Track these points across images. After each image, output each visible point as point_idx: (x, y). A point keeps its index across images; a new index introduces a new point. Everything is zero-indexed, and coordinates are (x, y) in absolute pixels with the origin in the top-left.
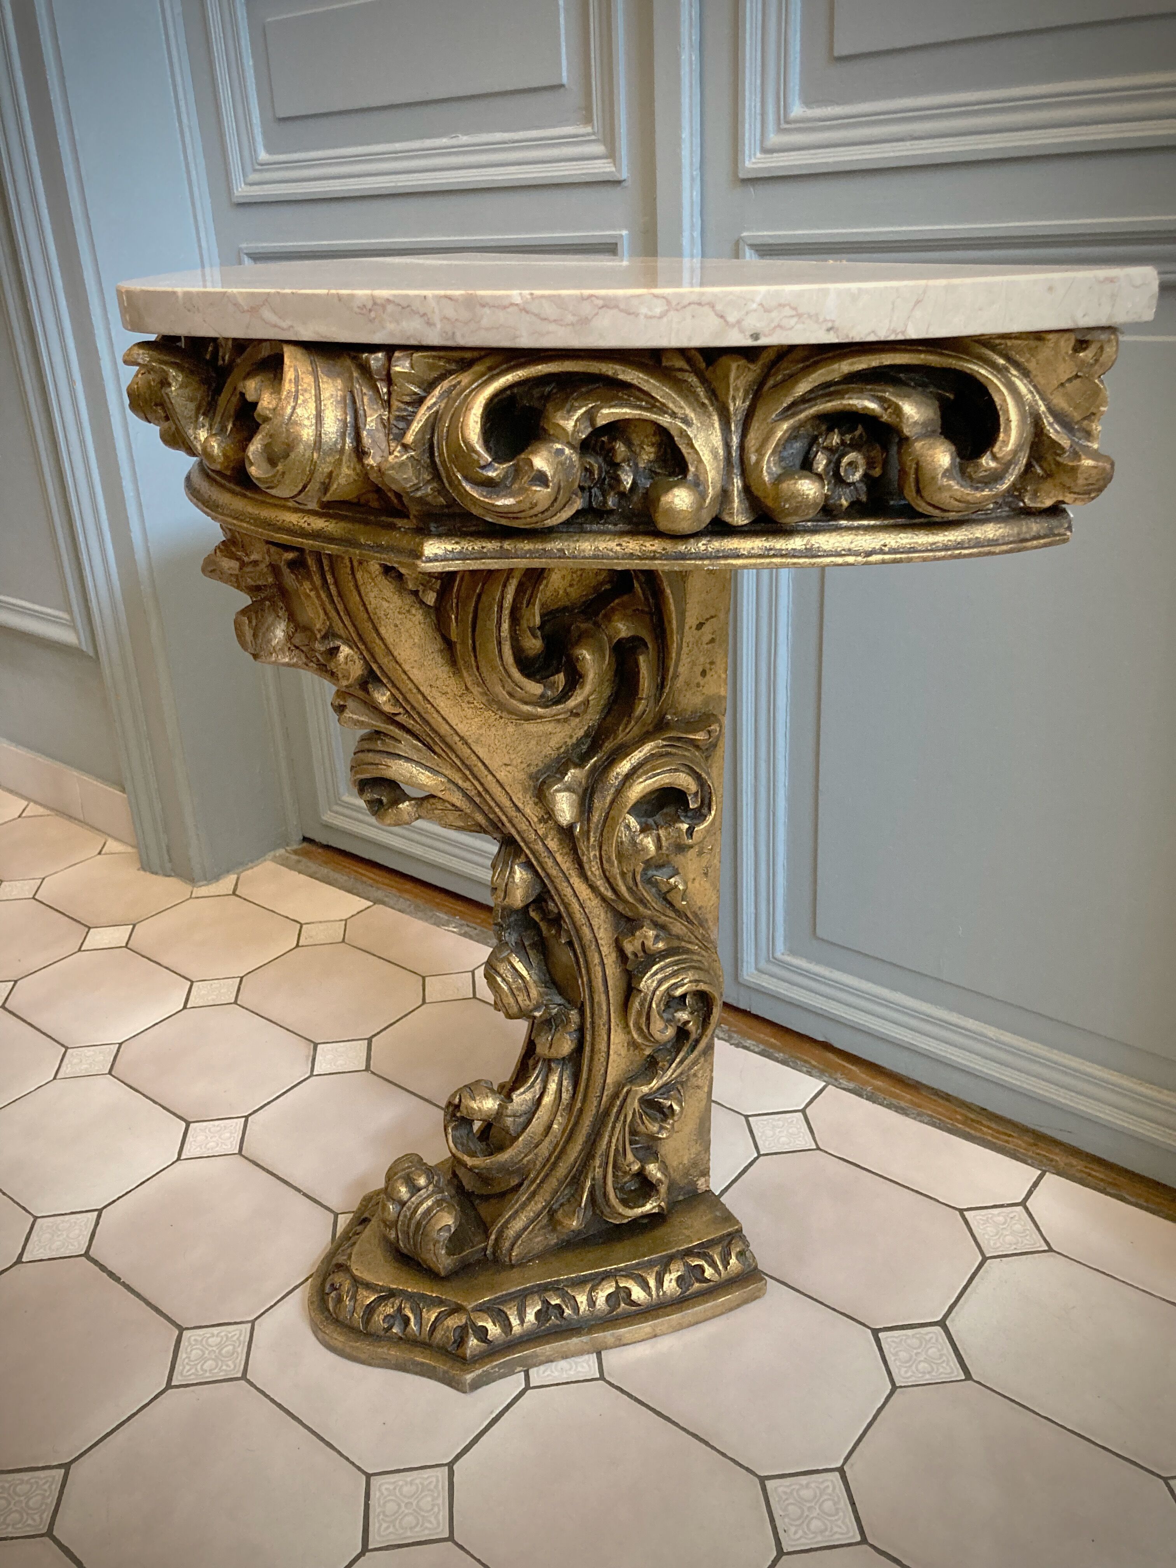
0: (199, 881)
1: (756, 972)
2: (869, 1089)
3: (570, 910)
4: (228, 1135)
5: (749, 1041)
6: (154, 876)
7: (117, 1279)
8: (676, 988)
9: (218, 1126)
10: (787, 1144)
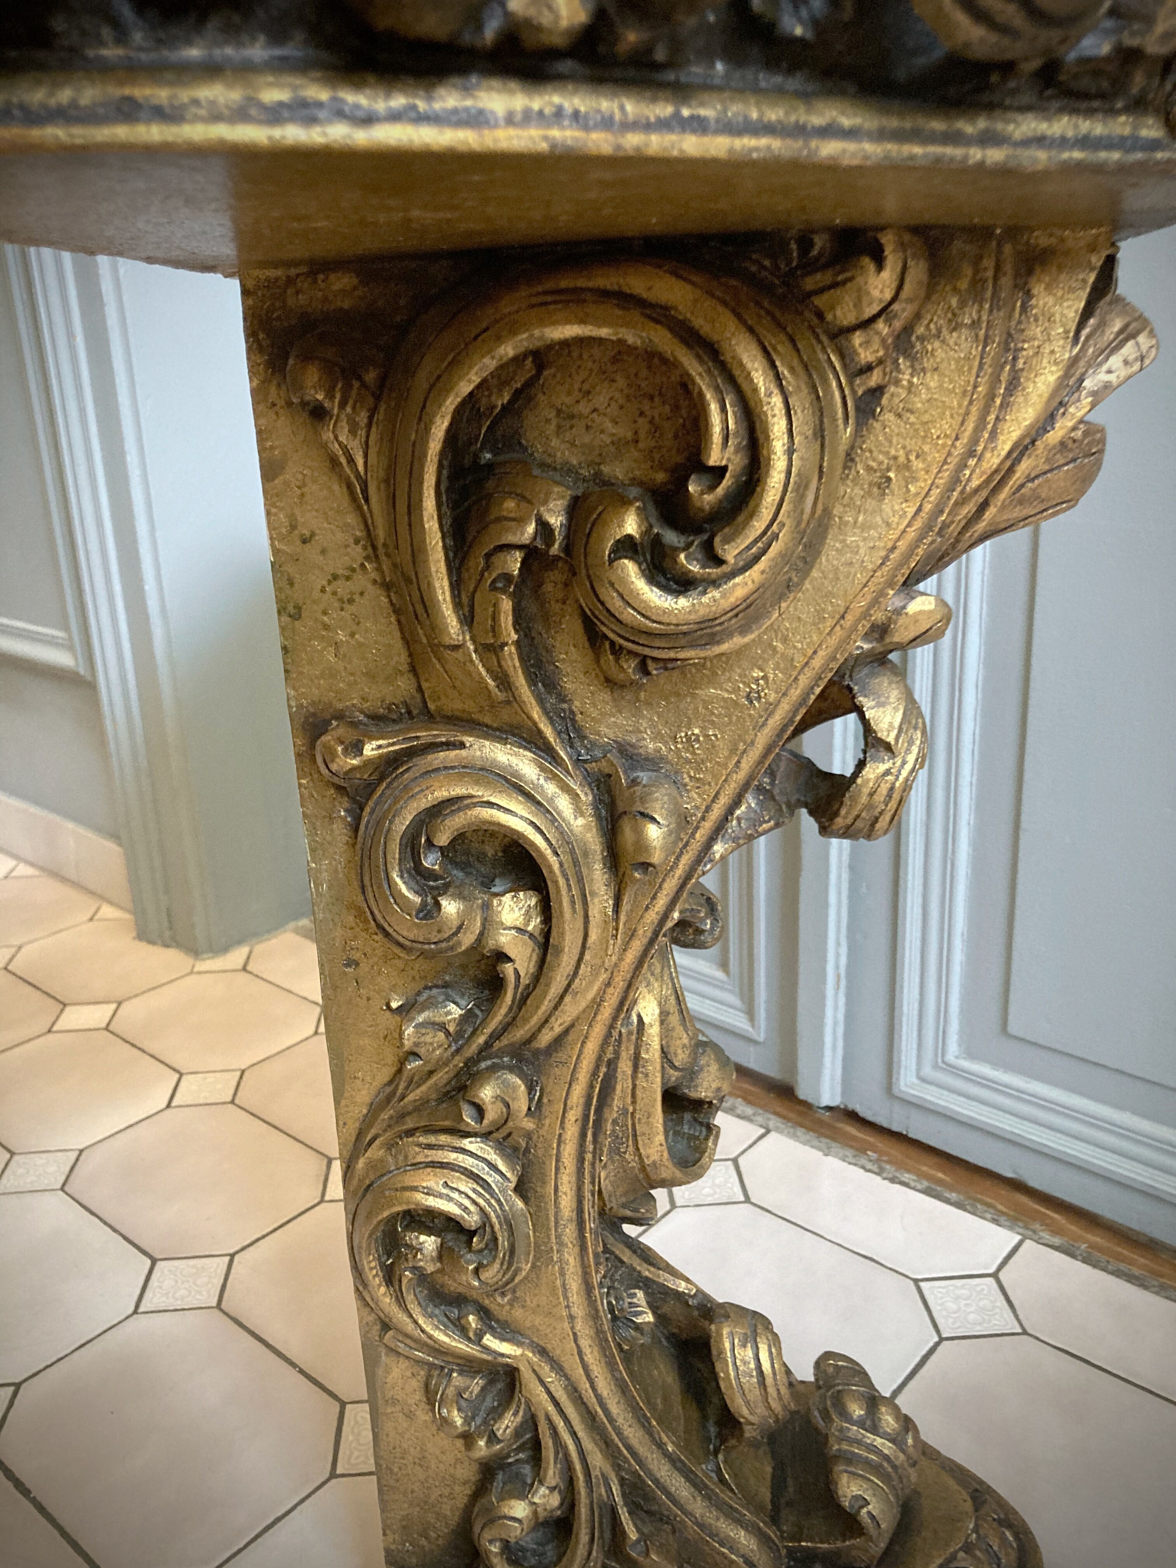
0: (202, 953)
1: (915, 1080)
2: (1084, 1246)
4: (206, 1279)
5: (907, 1175)
6: (151, 948)
7: (25, 1492)
9: (193, 1266)
10: (980, 1324)
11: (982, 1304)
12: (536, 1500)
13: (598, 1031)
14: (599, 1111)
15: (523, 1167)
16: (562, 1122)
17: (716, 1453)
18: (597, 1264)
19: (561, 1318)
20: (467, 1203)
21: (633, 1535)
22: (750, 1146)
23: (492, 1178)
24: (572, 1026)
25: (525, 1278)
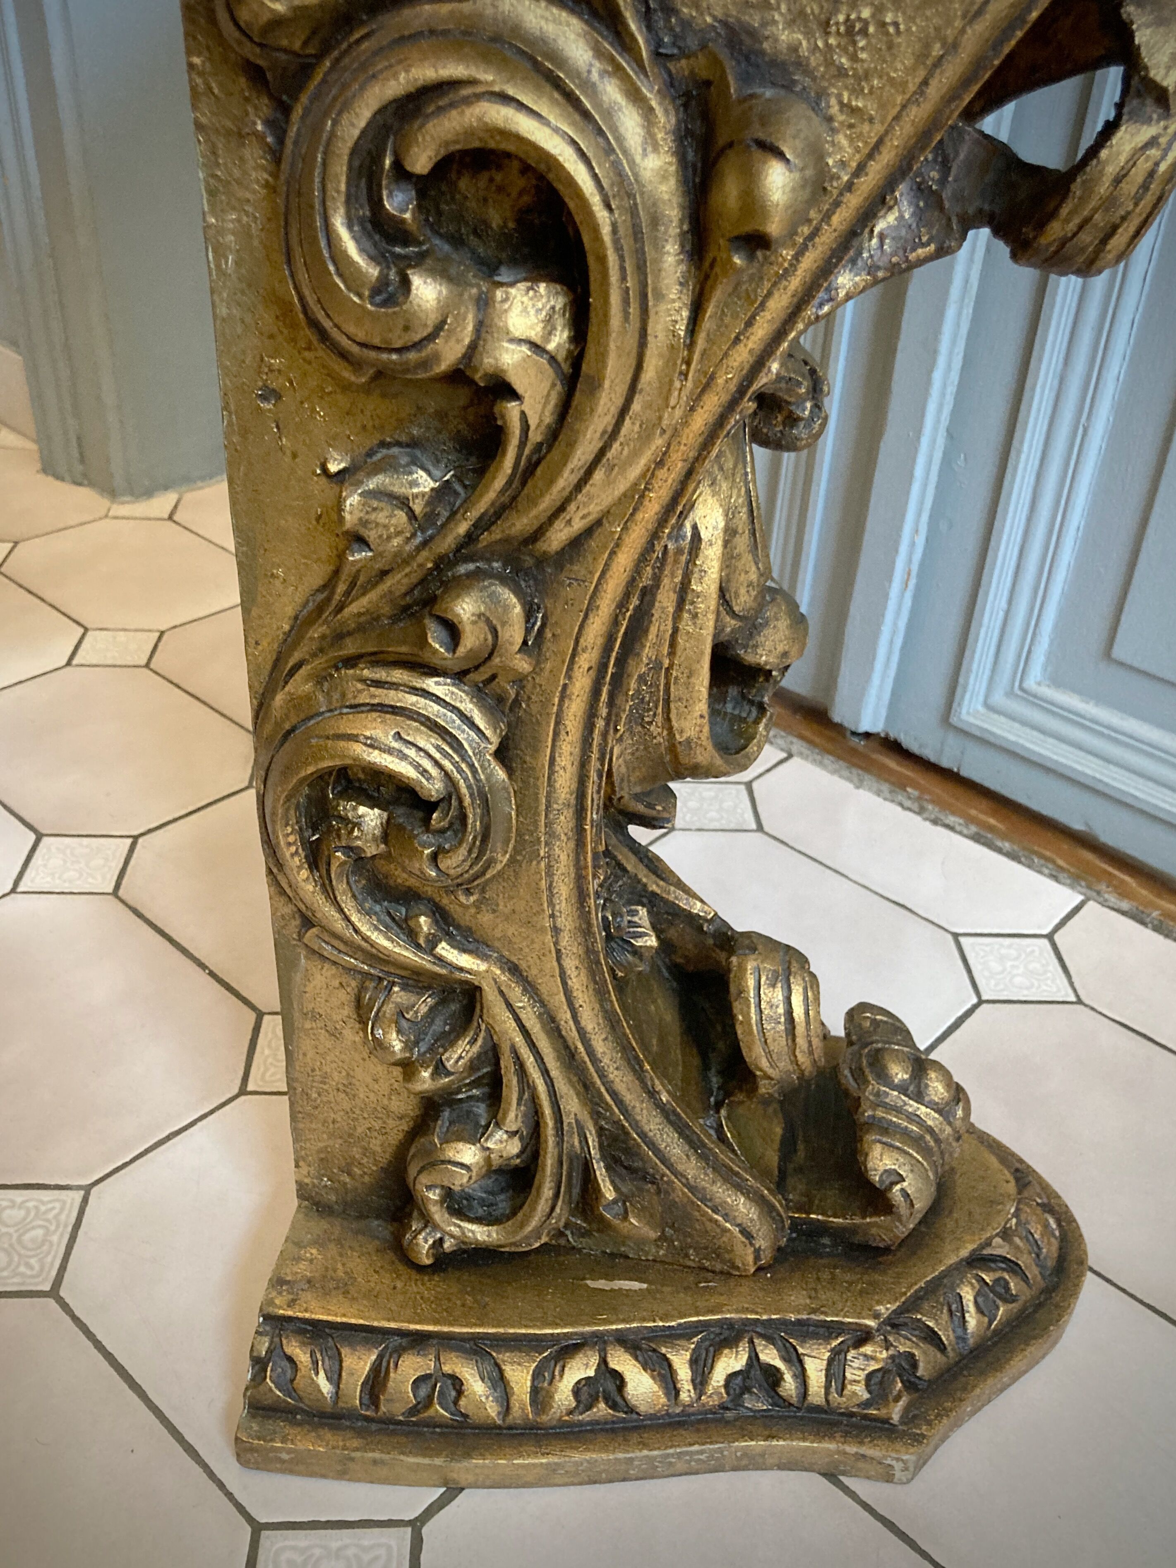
0: (121, 495)
1: (981, 709)
2: (1155, 914)
4: (101, 862)
5: (954, 818)
6: (58, 484)
9: (87, 847)
10: (1027, 988)
11: (1031, 966)
12: (490, 1145)
13: (636, 537)
14: (621, 662)
15: (509, 725)
16: (570, 668)
17: (718, 1106)
18: (596, 867)
19: (543, 930)
20: (427, 764)
21: (609, 1193)
22: (768, 770)
23: (465, 735)
24: (599, 523)
25: (500, 874)
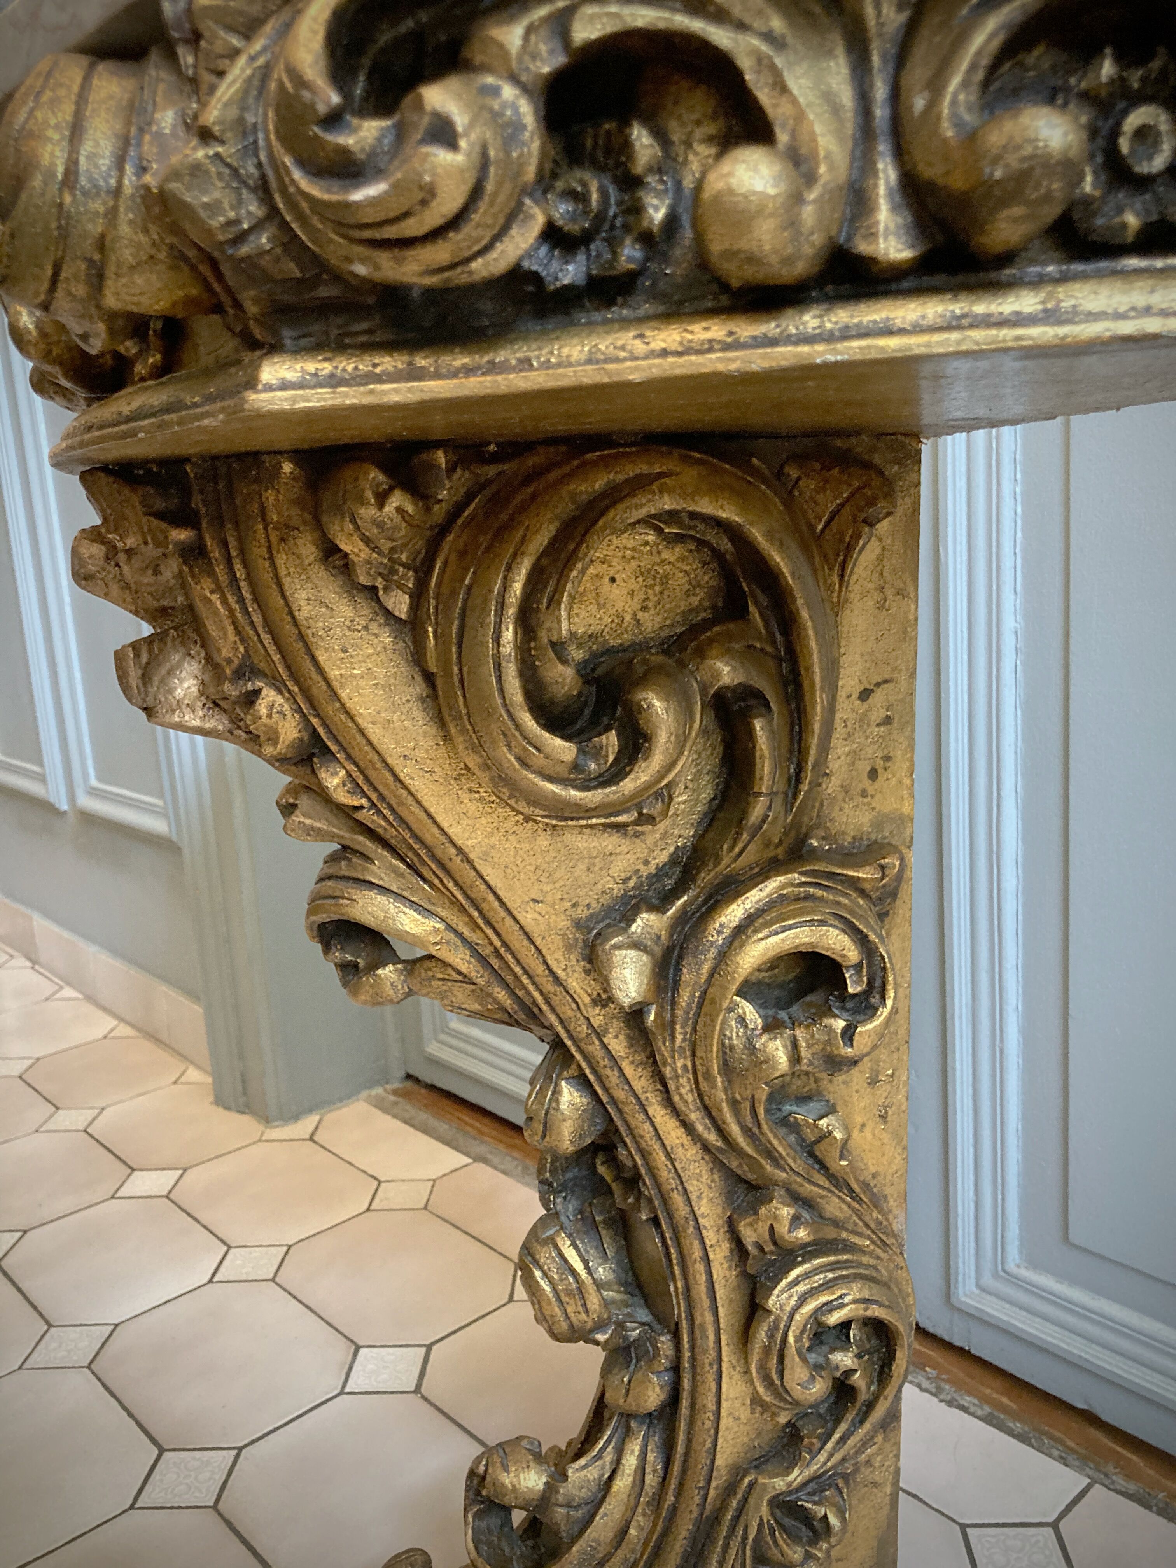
0: (273, 1121)
1: (976, 1291)
2: (1160, 1496)
3: (651, 1163)
4: (208, 1476)
5: (968, 1398)
6: (227, 1113)
8: (830, 1311)
9: (198, 1459)
11: (1035, 1558)
